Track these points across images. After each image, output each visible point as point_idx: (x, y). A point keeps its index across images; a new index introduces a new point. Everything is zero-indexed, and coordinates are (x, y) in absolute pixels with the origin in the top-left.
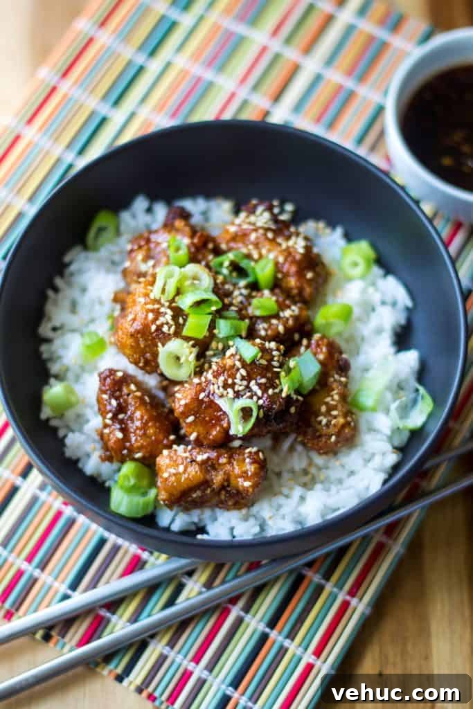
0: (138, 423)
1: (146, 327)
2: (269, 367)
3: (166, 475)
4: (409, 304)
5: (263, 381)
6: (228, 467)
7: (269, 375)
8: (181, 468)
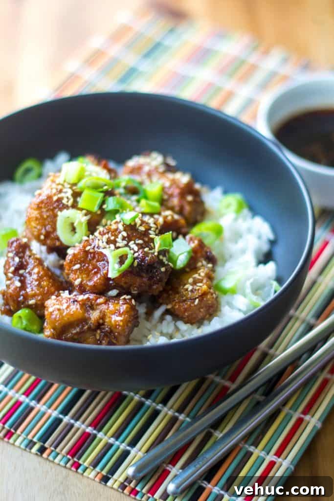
0: (35, 277)
1: (50, 197)
2: (146, 233)
3: (51, 310)
4: (271, 236)
5: (140, 242)
6: (104, 307)
7: (146, 239)
8: (65, 306)
